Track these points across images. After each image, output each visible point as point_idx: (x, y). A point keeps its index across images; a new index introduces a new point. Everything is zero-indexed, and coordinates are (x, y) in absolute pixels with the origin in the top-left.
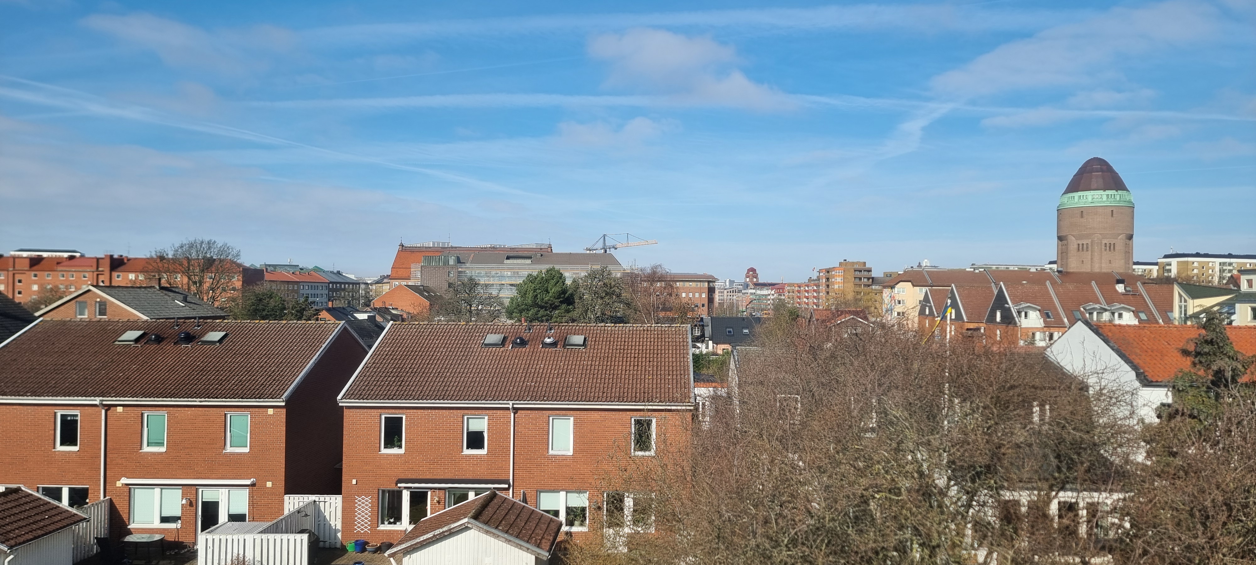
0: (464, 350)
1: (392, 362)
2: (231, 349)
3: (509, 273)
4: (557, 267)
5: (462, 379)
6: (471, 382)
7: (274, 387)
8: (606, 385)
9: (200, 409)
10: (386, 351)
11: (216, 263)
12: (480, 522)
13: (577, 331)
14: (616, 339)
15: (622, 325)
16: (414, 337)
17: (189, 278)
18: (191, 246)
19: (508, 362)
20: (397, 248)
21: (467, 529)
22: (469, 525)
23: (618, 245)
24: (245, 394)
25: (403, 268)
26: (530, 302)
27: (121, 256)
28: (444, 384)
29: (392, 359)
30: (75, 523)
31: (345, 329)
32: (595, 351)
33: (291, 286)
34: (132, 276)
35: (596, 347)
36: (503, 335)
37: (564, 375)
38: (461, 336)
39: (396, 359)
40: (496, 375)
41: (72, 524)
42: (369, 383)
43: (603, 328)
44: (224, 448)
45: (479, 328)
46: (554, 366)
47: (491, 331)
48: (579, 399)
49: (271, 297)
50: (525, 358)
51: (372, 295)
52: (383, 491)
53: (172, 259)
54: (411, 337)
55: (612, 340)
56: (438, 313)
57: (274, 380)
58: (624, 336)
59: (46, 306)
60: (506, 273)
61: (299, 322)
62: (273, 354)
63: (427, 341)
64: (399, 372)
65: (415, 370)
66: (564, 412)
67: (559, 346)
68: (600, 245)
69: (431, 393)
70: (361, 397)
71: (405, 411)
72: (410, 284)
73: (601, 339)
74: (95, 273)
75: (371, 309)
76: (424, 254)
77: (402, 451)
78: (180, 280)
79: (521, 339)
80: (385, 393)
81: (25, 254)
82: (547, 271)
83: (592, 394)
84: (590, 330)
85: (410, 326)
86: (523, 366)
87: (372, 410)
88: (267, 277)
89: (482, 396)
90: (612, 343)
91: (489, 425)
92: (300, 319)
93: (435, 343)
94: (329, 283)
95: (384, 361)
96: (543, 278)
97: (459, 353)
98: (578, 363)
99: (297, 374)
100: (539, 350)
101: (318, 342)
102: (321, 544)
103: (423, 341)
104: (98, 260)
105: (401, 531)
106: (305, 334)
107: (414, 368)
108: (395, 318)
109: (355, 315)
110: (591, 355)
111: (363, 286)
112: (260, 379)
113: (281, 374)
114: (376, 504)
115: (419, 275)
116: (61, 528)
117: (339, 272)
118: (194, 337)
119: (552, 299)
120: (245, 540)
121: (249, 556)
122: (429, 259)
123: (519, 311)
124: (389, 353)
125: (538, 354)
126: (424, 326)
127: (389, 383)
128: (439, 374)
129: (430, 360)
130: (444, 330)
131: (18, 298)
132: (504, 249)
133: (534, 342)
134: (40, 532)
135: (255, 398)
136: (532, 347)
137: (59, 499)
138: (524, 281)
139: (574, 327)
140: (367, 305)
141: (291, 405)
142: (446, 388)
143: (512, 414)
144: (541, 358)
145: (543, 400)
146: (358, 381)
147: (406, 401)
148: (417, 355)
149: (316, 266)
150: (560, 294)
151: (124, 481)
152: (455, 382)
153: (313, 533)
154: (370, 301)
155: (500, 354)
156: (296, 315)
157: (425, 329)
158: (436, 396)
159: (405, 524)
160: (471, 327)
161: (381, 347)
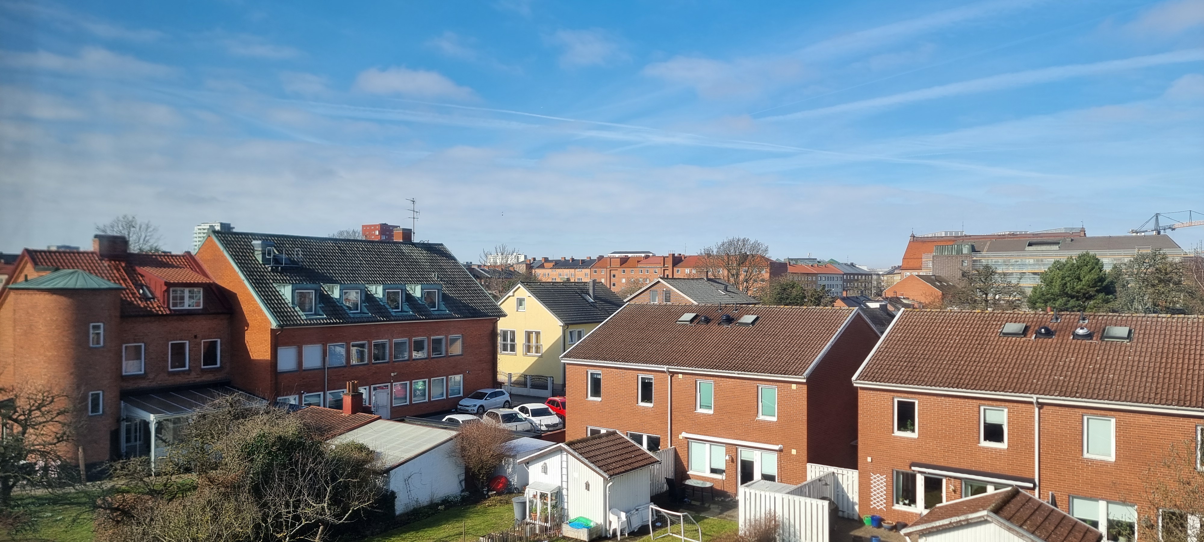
0: (979, 338)
1: (904, 347)
2: (761, 331)
3: (1032, 261)
4: (1092, 253)
5: (978, 368)
6: (988, 372)
7: (797, 365)
8: (1160, 386)
9: (738, 380)
10: (897, 337)
11: (750, 257)
12: (1001, 517)
13: (1119, 322)
14: (1174, 333)
15: (1182, 316)
16: (926, 324)
17: (728, 271)
18: (731, 243)
19: (1031, 353)
20: (908, 239)
21: (986, 522)
22: (989, 519)
23: (1177, 225)
24: (773, 370)
25: (914, 259)
26: (1057, 291)
27: (680, 254)
28: (958, 372)
29: (904, 345)
30: (651, 463)
31: (859, 314)
32: (1145, 345)
33: (810, 277)
34: (687, 271)
35: (1146, 341)
36: (1025, 324)
37: (1102, 371)
38: (976, 324)
39: (908, 345)
40: (1017, 366)
41: (649, 464)
42: (881, 366)
43: (1155, 319)
44: (757, 416)
45: (997, 317)
46: (1089, 360)
47: (1010, 319)
48: (1123, 398)
49: (793, 287)
50: (1052, 349)
51: (883, 286)
52: (898, 472)
53: (716, 255)
54: (923, 324)
55: (1168, 333)
56: (951, 303)
57: (797, 359)
58: (1185, 329)
59: (631, 294)
60: (1027, 261)
61: (818, 307)
62: (795, 336)
63: (940, 328)
64: (911, 358)
65: (927, 356)
66: (1103, 412)
67: (1094, 338)
68: (1152, 225)
69: (944, 380)
70: (874, 379)
71: (917, 396)
72: (921, 274)
73: (1153, 332)
74: (663, 269)
75: (883, 298)
76: (936, 244)
77: (915, 435)
78: (723, 273)
79: (1047, 329)
80: (897, 377)
81: (617, 255)
82: (1079, 257)
83: (1141, 395)
84: (1137, 321)
85: (922, 313)
86: (1049, 358)
87: (885, 393)
88: (790, 269)
89: (1000, 387)
90: (1168, 337)
91: (1009, 418)
92: (818, 305)
93: (948, 331)
94: (843, 275)
95: (896, 346)
96: (1074, 264)
97: (974, 341)
98: (1121, 358)
99: (816, 354)
100: (1069, 341)
101: (834, 326)
102: (840, 514)
103: (936, 328)
104: (664, 258)
105: (916, 514)
106: (823, 319)
107: (926, 355)
108: (906, 306)
109: (868, 304)
110: (1139, 349)
111: (875, 277)
112: (785, 358)
113: (803, 353)
114: (890, 483)
115: (930, 265)
116: (642, 466)
117: (852, 264)
118: (733, 319)
119: (1085, 287)
120: (775, 498)
121: (779, 512)
122: (942, 249)
123: (1044, 300)
124: (901, 339)
125: (1068, 346)
126: (936, 314)
127: (901, 368)
128: (952, 362)
129: (943, 347)
130: (957, 318)
131: (614, 290)
132: (1026, 235)
133: (1062, 332)
134: (629, 467)
135: (781, 374)
136: (1061, 337)
137: (641, 444)
138: (1049, 269)
139: (1115, 318)
140: (879, 294)
141: (812, 383)
142: (960, 376)
143: (1037, 410)
144: (1071, 351)
145: (1075, 396)
146: (871, 364)
147: (918, 387)
148: (929, 342)
149: (832, 259)
150: (1096, 282)
151: (684, 435)
152: (970, 371)
153: (833, 502)
154: (882, 291)
155: (1021, 344)
156: (815, 302)
157: (937, 316)
158: (950, 383)
159: (920, 508)
160: (987, 315)
161: (892, 332)
